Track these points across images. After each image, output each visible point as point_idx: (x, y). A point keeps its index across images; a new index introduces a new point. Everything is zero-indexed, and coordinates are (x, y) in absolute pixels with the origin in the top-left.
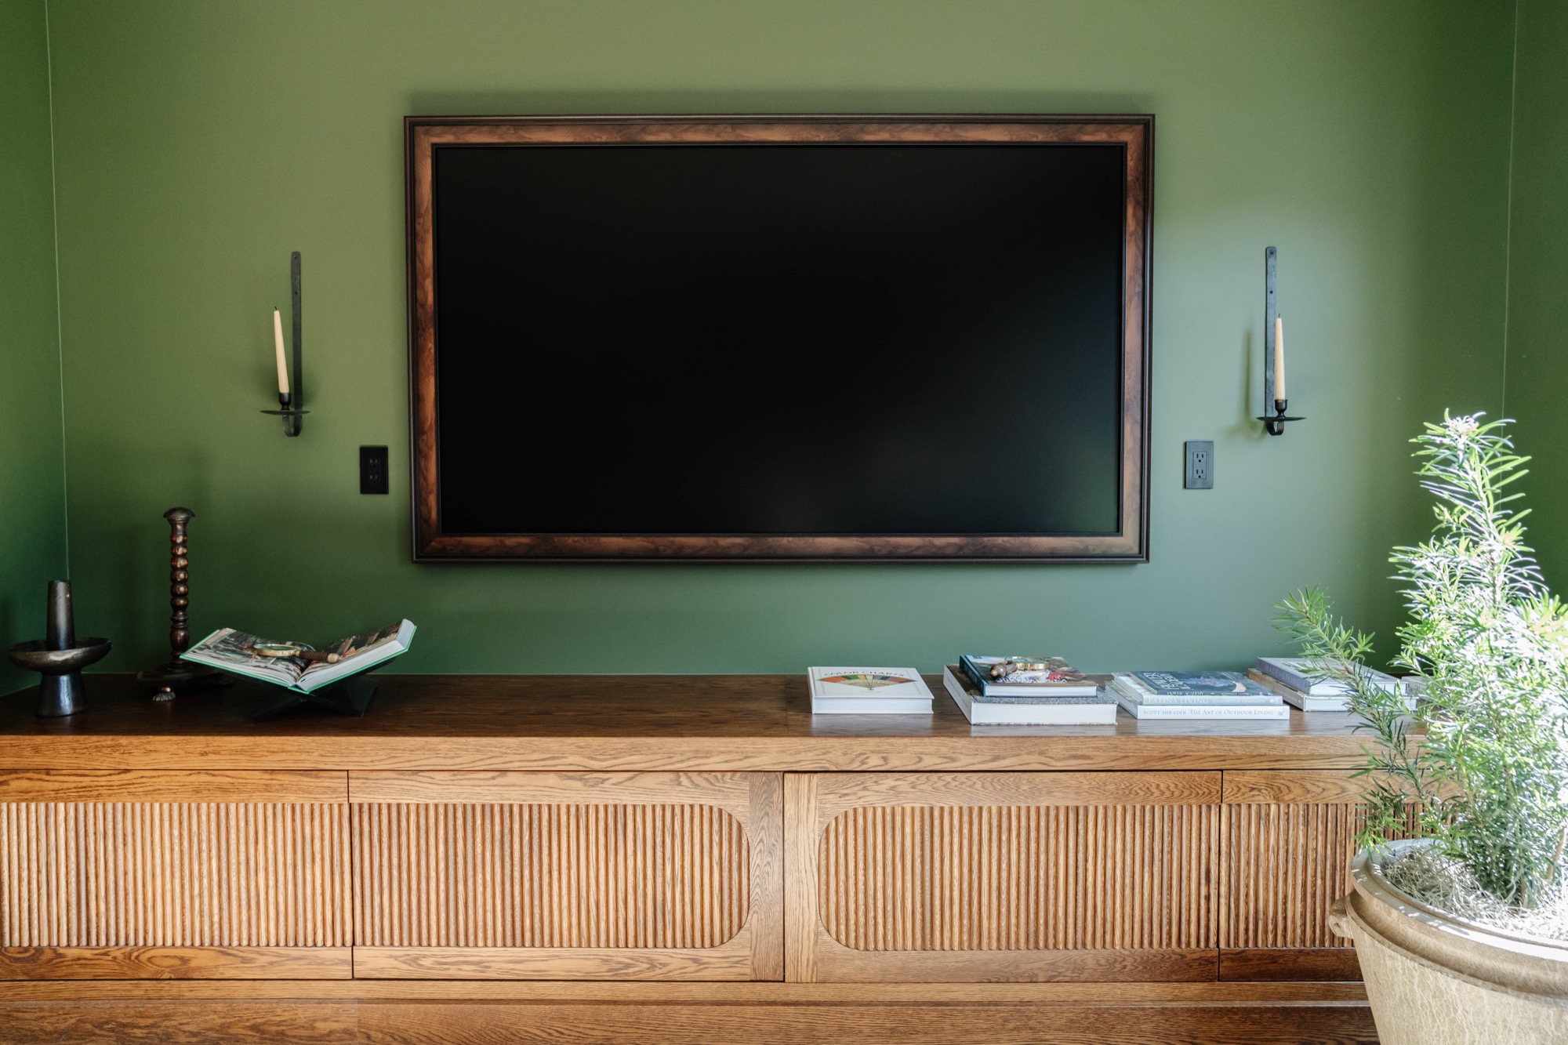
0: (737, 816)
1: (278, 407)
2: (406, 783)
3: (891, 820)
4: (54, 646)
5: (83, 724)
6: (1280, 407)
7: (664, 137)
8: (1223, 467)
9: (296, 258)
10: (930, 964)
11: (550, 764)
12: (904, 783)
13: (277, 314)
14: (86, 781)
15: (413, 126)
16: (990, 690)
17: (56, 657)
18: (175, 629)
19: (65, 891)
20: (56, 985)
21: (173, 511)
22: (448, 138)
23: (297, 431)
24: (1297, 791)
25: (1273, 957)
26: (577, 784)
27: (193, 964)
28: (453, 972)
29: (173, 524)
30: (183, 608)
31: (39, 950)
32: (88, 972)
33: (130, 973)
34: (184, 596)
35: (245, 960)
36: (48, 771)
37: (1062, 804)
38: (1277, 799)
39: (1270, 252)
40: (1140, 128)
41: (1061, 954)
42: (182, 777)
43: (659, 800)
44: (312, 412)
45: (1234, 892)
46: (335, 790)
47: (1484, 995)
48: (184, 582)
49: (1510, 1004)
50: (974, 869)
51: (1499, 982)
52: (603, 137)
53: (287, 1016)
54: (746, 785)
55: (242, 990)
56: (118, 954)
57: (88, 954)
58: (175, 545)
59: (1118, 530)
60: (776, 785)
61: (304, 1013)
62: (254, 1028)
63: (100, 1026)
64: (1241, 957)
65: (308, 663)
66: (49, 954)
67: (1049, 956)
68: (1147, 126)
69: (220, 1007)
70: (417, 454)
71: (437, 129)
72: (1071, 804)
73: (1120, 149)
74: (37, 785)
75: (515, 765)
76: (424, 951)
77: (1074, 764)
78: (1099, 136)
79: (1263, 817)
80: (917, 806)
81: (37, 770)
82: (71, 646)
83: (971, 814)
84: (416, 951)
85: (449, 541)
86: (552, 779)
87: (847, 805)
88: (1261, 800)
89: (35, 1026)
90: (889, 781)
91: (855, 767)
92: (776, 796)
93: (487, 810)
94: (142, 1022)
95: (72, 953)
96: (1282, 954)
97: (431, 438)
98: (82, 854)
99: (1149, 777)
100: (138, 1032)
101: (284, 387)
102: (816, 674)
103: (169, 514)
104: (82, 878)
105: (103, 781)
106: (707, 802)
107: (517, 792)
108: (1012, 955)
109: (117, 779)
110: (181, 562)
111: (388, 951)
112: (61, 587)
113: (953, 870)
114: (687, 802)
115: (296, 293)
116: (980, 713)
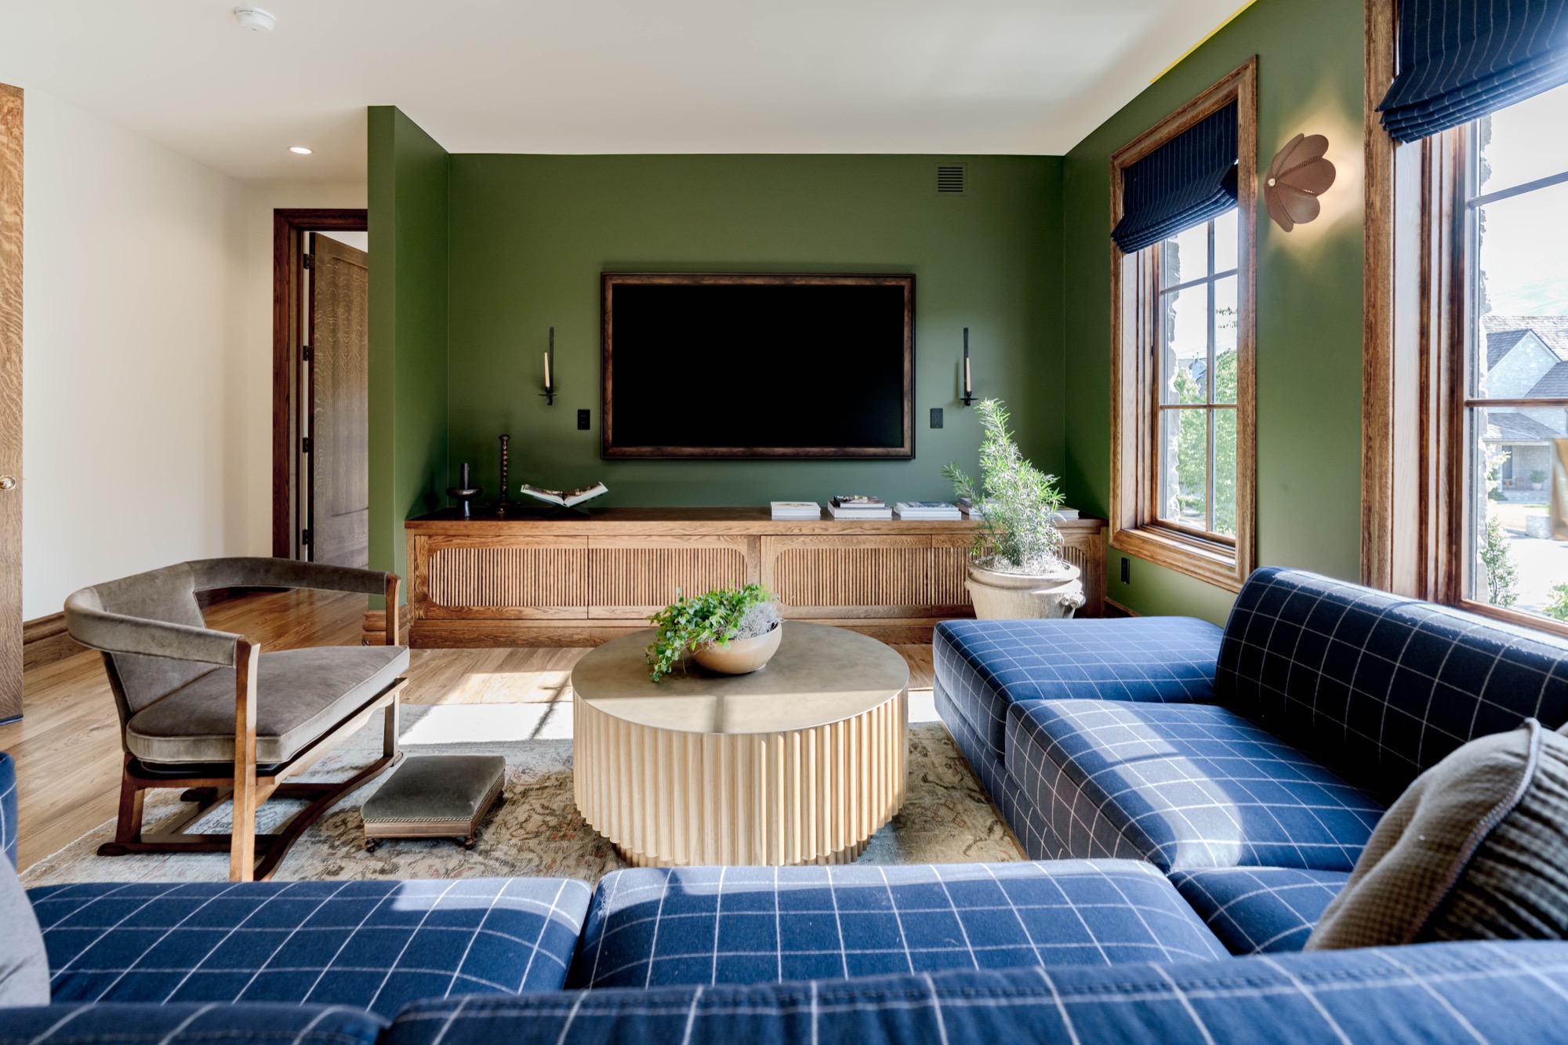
0: (743, 553)
1: (545, 393)
2: (612, 540)
3: (803, 555)
4: (464, 489)
5: (473, 517)
6: (968, 394)
7: (710, 282)
8: (947, 419)
9: (552, 330)
10: (818, 611)
11: (669, 533)
12: (807, 540)
13: (546, 354)
14: (483, 540)
15: (603, 278)
16: (842, 505)
17: (465, 493)
18: (502, 485)
19: (474, 583)
20: (469, 621)
21: (503, 436)
22: (619, 281)
23: (551, 403)
24: (961, 542)
25: (953, 608)
26: (679, 540)
27: (524, 613)
28: (628, 616)
29: (502, 441)
30: (506, 476)
31: (462, 607)
32: (482, 616)
33: (498, 617)
34: (506, 471)
35: (545, 612)
36: (468, 536)
37: (870, 547)
38: (953, 545)
39: (966, 330)
40: (909, 280)
41: (869, 607)
42: (521, 539)
43: (711, 547)
44: (558, 395)
45: (937, 582)
46: (582, 543)
47: (997, 592)
48: (506, 466)
49: (1005, 592)
50: (836, 573)
51: (1002, 587)
52: (685, 282)
53: (562, 633)
54: (746, 541)
55: (544, 624)
56: (494, 609)
57: (482, 609)
58: (503, 450)
59: (902, 446)
60: (757, 540)
61: (568, 632)
62: (548, 638)
63: (487, 637)
64: (940, 608)
65: (567, 495)
66: (466, 609)
67: (864, 608)
68: (913, 278)
69: (535, 629)
70: (604, 413)
71: (615, 277)
72: (873, 547)
73: (903, 287)
74: (463, 541)
75: (655, 533)
76: (617, 607)
77: (874, 532)
78: (893, 283)
79: (948, 553)
80: (813, 548)
81: (464, 536)
82: (469, 488)
83: (835, 552)
84: (613, 607)
85: (617, 450)
86: (669, 538)
87: (785, 548)
88: (946, 546)
89: (461, 636)
90: (802, 538)
91: (789, 533)
92: (758, 545)
93: (643, 551)
94: (504, 635)
95: (476, 608)
96: (956, 607)
97: (610, 406)
98: (480, 569)
99: (903, 537)
100: (502, 639)
101: (548, 384)
102: (774, 505)
103: (501, 438)
104: (480, 578)
105: (490, 540)
106: (730, 547)
107: (656, 544)
108: (850, 607)
109: (495, 539)
110: (505, 457)
111: (602, 607)
112: (466, 465)
113: (827, 574)
114: (722, 547)
115: (552, 345)
116: (837, 513)
